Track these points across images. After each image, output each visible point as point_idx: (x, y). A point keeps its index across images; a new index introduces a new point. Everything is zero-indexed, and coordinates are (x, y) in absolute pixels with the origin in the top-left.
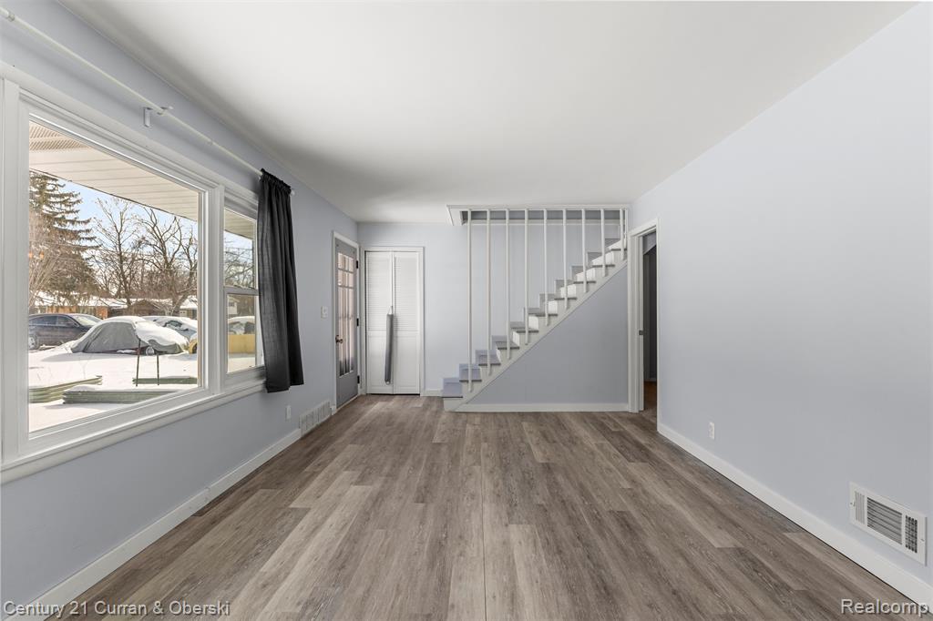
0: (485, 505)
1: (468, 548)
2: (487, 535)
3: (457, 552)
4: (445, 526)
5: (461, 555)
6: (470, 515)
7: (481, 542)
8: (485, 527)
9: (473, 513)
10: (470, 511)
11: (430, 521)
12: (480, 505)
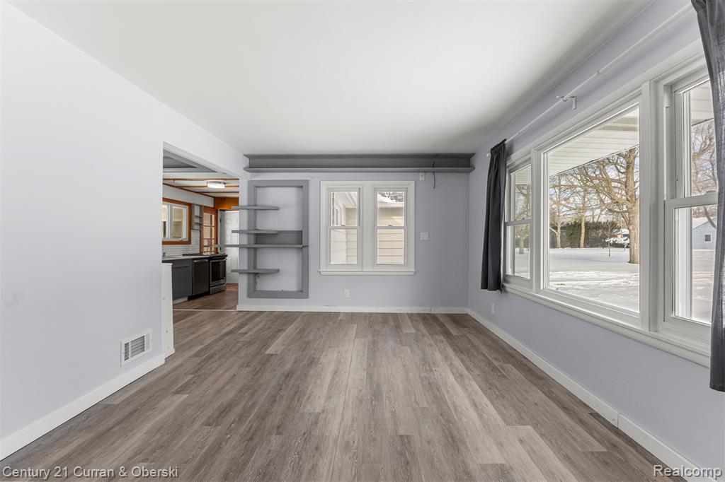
0: (336, 433)
1: (356, 394)
2: (341, 402)
3: (363, 392)
4: (374, 410)
5: (361, 391)
6: (353, 421)
7: (347, 399)
8: (341, 410)
9: (350, 423)
10: (352, 426)
11: (387, 415)
12: (341, 432)
